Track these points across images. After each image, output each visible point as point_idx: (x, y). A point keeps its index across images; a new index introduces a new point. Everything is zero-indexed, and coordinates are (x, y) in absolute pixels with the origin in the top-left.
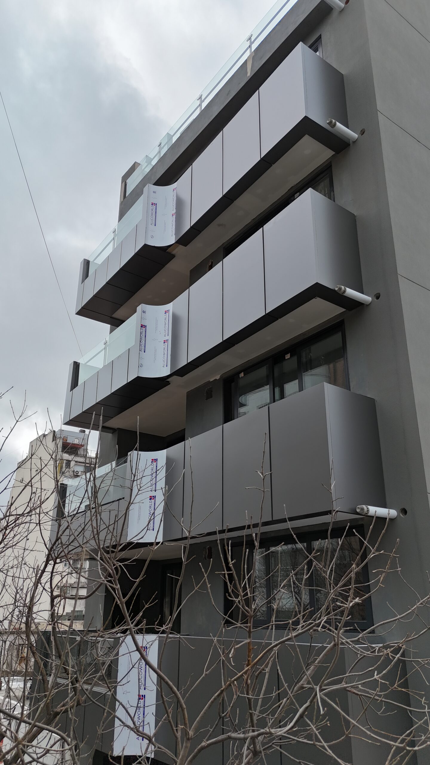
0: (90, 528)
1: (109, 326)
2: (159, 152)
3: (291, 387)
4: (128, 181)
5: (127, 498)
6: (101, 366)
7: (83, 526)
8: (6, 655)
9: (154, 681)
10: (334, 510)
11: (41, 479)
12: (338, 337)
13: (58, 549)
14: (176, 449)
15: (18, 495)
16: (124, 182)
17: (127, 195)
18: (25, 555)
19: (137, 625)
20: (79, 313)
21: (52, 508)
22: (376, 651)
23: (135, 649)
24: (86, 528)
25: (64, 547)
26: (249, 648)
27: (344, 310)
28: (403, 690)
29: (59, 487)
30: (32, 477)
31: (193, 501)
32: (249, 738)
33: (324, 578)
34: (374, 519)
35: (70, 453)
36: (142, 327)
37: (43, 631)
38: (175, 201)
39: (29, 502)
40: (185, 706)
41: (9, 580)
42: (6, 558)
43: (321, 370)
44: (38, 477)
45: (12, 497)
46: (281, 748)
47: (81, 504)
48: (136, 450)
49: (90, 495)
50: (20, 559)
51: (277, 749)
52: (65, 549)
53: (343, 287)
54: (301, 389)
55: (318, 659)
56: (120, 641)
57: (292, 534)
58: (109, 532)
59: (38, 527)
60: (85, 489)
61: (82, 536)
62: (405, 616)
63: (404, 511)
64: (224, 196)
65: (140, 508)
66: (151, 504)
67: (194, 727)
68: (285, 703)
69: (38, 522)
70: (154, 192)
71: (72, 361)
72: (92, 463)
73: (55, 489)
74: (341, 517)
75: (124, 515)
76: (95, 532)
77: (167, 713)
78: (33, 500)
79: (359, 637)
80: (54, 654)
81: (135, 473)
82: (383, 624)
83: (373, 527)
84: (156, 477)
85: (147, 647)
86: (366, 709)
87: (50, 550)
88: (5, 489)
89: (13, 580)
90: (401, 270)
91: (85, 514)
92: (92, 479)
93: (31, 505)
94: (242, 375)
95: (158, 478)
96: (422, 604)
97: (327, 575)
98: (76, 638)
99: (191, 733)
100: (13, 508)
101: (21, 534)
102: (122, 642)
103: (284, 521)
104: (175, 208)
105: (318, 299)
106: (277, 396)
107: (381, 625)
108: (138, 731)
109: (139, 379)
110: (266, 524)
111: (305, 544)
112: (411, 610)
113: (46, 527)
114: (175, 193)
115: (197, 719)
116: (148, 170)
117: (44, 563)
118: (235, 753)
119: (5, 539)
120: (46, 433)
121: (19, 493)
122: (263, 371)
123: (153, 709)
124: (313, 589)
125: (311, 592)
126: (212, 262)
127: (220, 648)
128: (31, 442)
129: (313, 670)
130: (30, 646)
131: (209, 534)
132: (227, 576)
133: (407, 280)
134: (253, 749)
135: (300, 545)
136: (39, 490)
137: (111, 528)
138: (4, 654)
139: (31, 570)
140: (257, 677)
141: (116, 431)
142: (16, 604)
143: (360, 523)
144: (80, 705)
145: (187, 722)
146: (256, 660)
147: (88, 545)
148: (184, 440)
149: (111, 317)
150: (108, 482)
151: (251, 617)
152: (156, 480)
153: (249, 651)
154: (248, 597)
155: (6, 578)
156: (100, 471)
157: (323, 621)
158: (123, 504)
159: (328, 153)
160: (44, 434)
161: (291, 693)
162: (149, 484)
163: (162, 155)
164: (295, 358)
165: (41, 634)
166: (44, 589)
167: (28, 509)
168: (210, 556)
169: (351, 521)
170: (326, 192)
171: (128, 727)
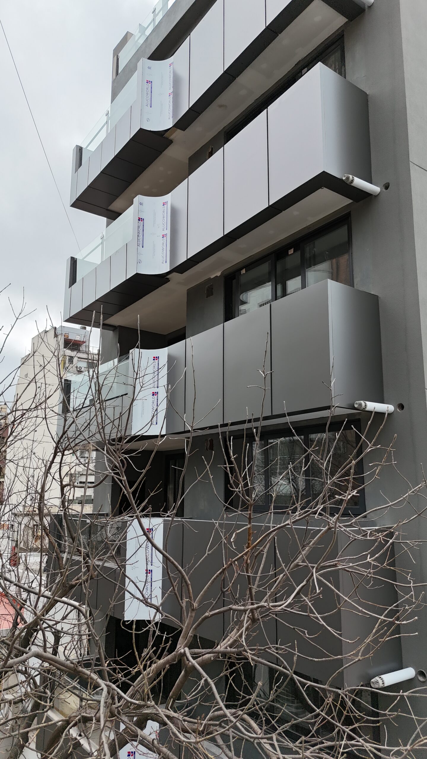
0: (95, 423)
1: (105, 219)
2: (154, 20)
3: (293, 284)
4: (120, 55)
5: (130, 395)
6: (99, 262)
7: (88, 421)
8: (22, 535)
9: (160, 560)
10: (334, 406)
11: (44, 376)
12: (344, 230)
13: (65, 442)
14: (177, 348)
15: (23, 391)
16: (116, 56)
17: (120, 71)
18: (34, 447)
19: (142, 511)
20: (74, 205)
21: (58, 404)
22: (368, 534)
23: (143, 534)
24: (91, 423)
25: (71, 440)
26: (249, 532)
27: (351, 201)
28: (391, 568)
29: (63, 384)
30: (36, 374)
31: (195, 398)
32: (249, 610)
33: (321, 469)
34: (373, 413)
35: (72, 350)
36: (139, 220)
37: (55, 515)
38: (172, 78)
39: (34, 398)
40: (189, 583)
41: (20, 469)
42: (16, 449)
43: (325, 266)
44: (41, 374)
45: (18, 394)
46: (276, 616)
47: (85, 399)
48: (137, 347)
49: (94, 392)
50: (29, 451)
51: (273, 617)
52: (72, 442)
53: (351, 176)
54: (304, 286)
55: (313, 541)
56: (128, 524)
57: (291, 429)
58: (114, 427)
59: (45, 421)
60: (89, 386)
61: (88, 430)
62: (397, 502)
63: (401, 407)
64: (225, 72)
65: (143, 403)
66: (153, 399)
67: (199, 599)
68: (281, 579)
69: (44, 416)
70: (149, 68)
71: (69, 257)
72: (95, 359)
73: (59, 386)
74: (338, 412)
75: (128, 411)
76: (100, 427)
77: (173, 586)
78: (38, 395)
79: (352, 521)
80: (66, 535)
81: (138, 371)
82: (376, 510)
83: (371, 422)
84: (158, 374)
85: (152, 529)
86: (358, 587)
87: (58, 443)
88: (10, 386)
89: (23, 469)
90: (413, 157)
91: (90, 409)
92: (95, 376)
93: (36, 400)
94: (243, 271)
95: (160, 375)
96: (413, 492)
97: (323, 467)
98: (86, 521)
99: (195, 605)
100: (19, 403)
101: (28, 428)
102: (130, 525)
103: (283, 415)
104: (172, 87)
105: (325, 190)
106: (279, 293)
107: (374, 511)
108: (147, 602)
109: (138, 277)
110: (266, 418)
111: (303, 437)
112: (402, 498)
113: (52, 421)
114: (172, 69)
115: (201, 593)
116: (141, 41)
117: (53, 455)
118: (235, 620)
119: (13, 432)
120: (47, 329)
121: (24, 389)
122: (265, 268)
123: (160, 584)
124: (310, 479)
125: (307, 481)
126: (212, 149)
127: (222, 532)
128: (33, 339)
129: (308, 550)
130: (44, 528)
131: (211, 428)
132: (228, 469)
133: (419, 168)
134: (251, 617)
135: (297, 438)
136: (43, 385)
137: (116, 423)
138: (21, 534)
139: (41, 461)
140: (256, 557)
141: (117, 328)
142: (29, 491)
143: (357, 417)
144: (93, 578)
145: (192, 596)
146: (255, 543)
147: (94, 438)
148: (185, 339)
149: (107, 210)
150: (110, 379)
151: (251, 505)
152: (158, 377)
153: (249, 535)
154: (249, 488)
155: (17, 468)
156: (103, 368)
157: (320, 510)
158: (127, 400)
159: (340, 20)
160: (45, 330)
161: (287, 571)
162: (152, 381)
163: (156, 24)
164: (299, 253)
165: (54, 518)
166: (53, 478)
167: (34, 406)
168: (212, 448)
169: (349, 415)
170: (337, 67)
171: (138, 599)
